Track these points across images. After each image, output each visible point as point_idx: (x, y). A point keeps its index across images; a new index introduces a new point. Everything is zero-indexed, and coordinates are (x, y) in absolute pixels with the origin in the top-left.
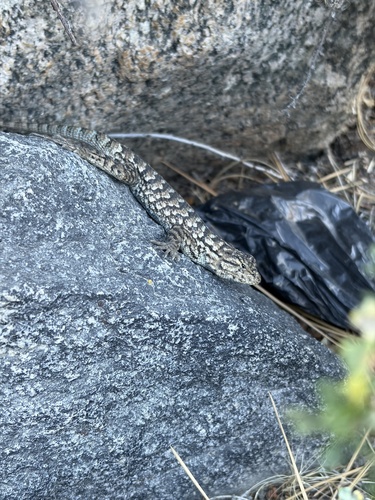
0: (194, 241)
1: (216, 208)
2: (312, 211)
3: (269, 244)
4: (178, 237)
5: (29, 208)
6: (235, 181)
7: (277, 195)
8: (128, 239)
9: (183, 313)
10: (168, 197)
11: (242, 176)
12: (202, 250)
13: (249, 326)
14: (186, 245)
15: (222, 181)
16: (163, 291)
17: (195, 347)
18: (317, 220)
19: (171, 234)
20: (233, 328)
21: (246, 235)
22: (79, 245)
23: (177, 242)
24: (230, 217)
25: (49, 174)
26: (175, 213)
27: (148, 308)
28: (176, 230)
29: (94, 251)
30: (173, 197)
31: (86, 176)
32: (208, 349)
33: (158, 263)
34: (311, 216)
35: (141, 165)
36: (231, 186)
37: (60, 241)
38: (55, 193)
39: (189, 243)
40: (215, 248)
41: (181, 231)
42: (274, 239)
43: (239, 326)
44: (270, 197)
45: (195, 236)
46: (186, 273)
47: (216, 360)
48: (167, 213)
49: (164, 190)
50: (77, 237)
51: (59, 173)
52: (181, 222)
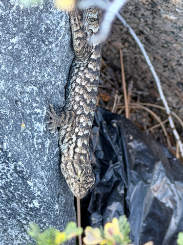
0: (72, 131)
1: (115, 125)
2: (174, 202)
3: (118, 189)
4: (67, 120)
5: (10, 15)
6: (153, 121)
7: (164, 165)
8: (39, 88)
9: (20, 163)
10: (89, 90)
11: (162, 124)
12: (70, 142)
13: (45, 214)
14: (66, 129)
15: (144, 111)
16: (24, 139)
17: (3, 189)
18: (170, 212)
19: (65, 113)
20: (36, 204)
21: (111, 165)
22: (11, 62)
23: (63, 122)
24: (117, 141)
25: (41, 8)
26: (81, 104)
27: (6, 138)
28: (71, 114)
29: (15, 75)
30: (92, 93)
31: (58, 29)
32: (8, 198)
33: (39, 120)
34: (169, 204)
35: (96, 54)
36: (145, 121)
37: (5, 49)
38: (32, 22)
39: (69, 130)
40: (77, 150)
41: (73, 118)
42: (126, 190)
43: (41, 207)
44: (158, 160)
45: (77, 130)
46: (47, 144)
47: (5, 210)
48: (77, 99)
49: (92, 84)
50: (16, 57)
51: (47, 12)
52: (79, 113)
